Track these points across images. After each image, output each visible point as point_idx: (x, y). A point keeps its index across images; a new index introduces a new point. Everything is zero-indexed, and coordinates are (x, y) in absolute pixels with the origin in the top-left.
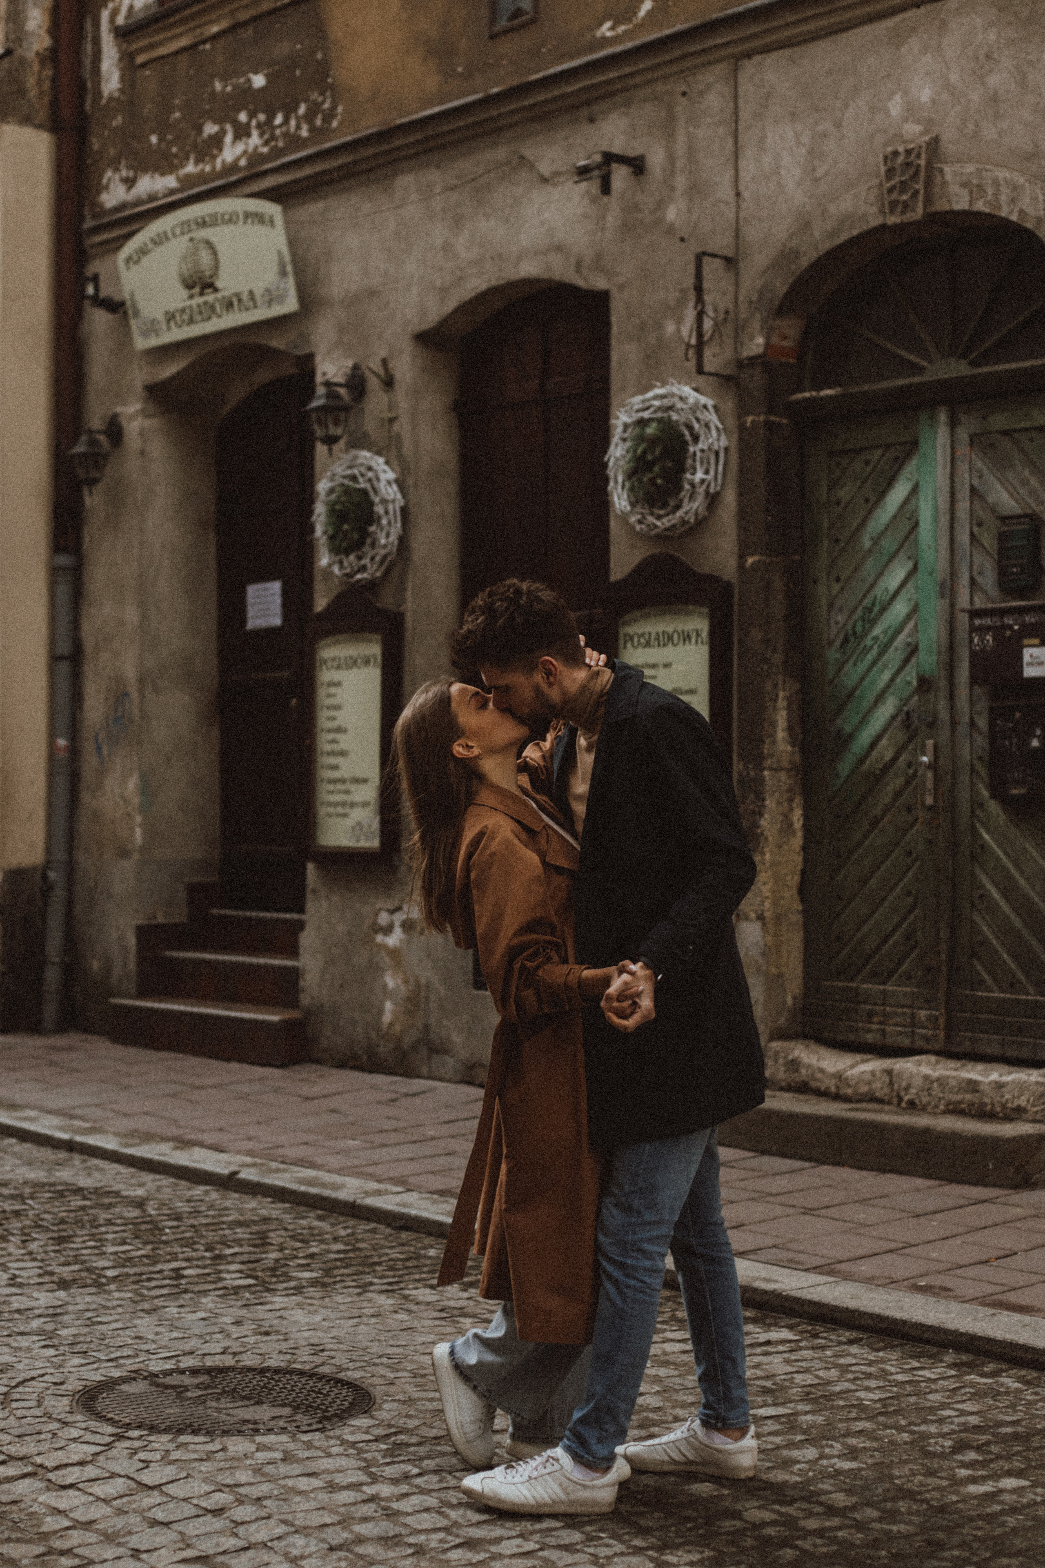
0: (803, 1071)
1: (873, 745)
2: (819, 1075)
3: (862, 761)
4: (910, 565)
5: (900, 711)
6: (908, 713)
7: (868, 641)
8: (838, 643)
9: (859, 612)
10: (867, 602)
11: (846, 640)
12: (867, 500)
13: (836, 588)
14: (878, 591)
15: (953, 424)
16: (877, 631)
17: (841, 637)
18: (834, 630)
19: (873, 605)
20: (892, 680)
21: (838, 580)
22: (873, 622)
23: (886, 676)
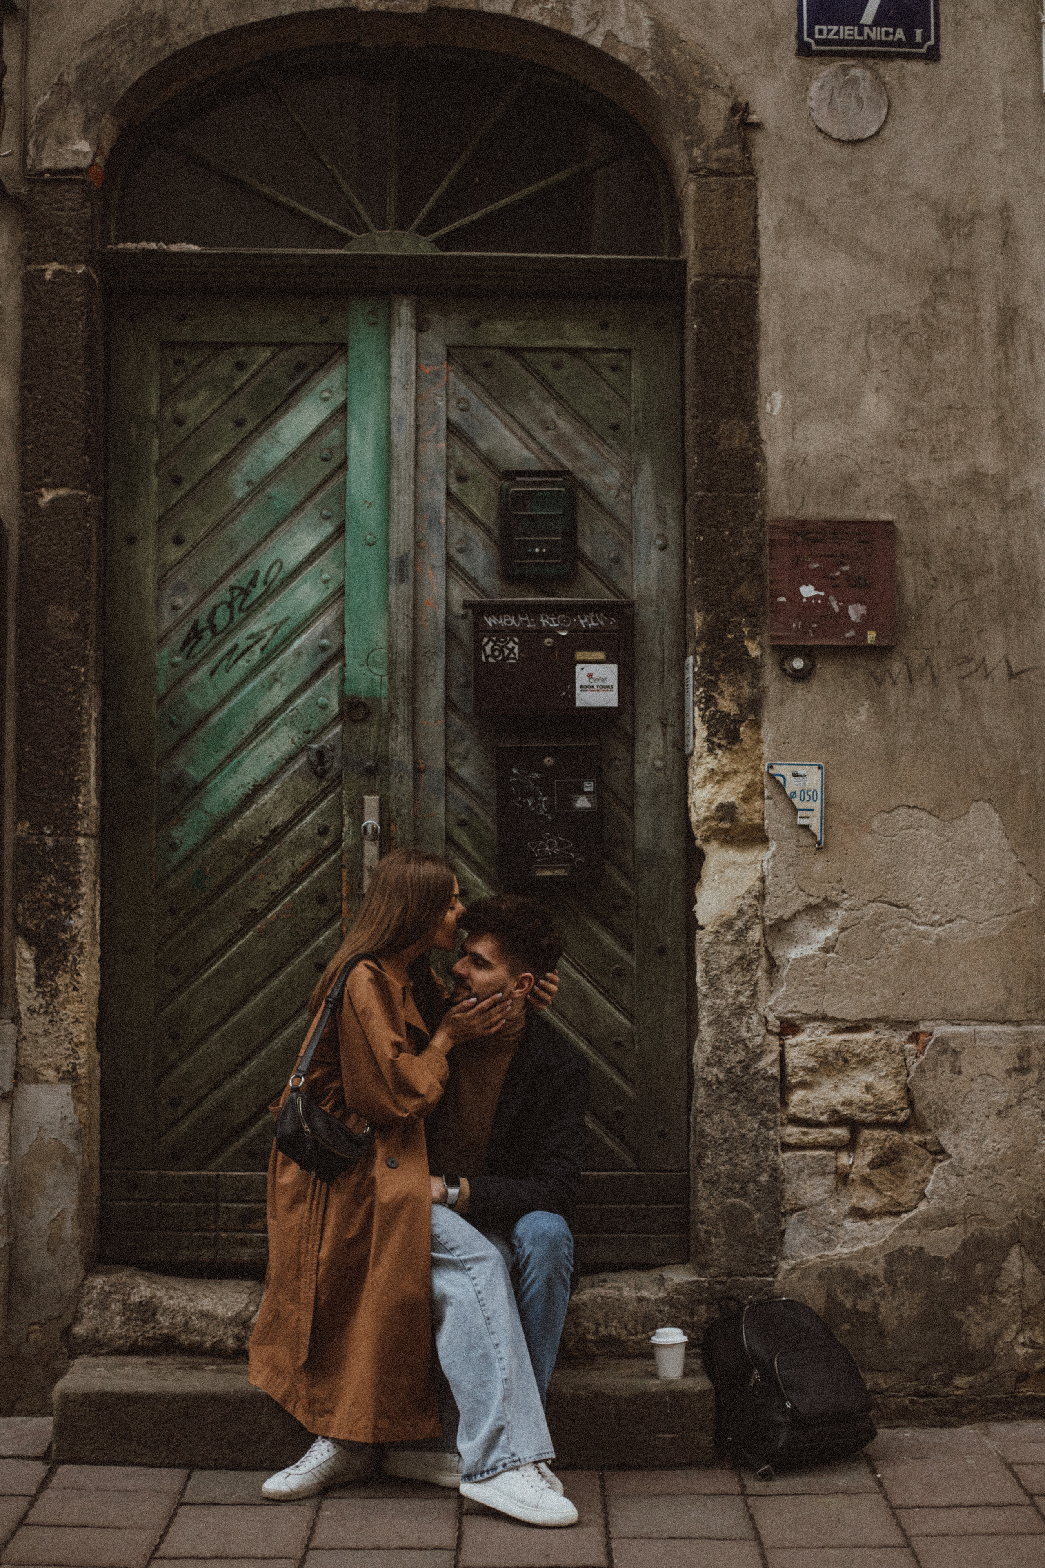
0: (165, 1321)
1: (248, 799)
2: (197, 1323)
3: (224, 822)
4: (328, 528)
5: (302, 749)
6: (320, 753)
7: (240, 638)
8: (177, 638)
9: (222, 594)
10: (240, 577)
11: (195, 634)
12: (239, 423)
13: (174, 553)
14: (263, 562)
15: (420, 327)
16: (258, 624)
17: (187, 627)
18: (168, 619)
19: (253, 583)
20: (289, 701)
21: (179, 541)
22: (251, 611)
23: (278, 694)
